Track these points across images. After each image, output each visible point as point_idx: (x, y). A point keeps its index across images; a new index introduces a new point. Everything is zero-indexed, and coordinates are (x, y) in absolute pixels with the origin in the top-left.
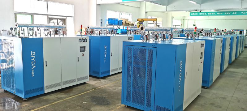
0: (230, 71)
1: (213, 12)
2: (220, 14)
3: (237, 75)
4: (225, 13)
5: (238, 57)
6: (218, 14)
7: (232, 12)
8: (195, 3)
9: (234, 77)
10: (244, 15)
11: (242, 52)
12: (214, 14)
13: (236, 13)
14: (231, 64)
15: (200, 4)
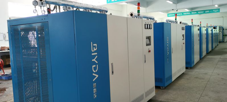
0: (208, 58)
1: (188, 12)
2: (194, 13)
3: (215, 60)
4: (199, 12)
5: (214, 49)
6: (192, 13)
7: (205, 11)
8: (171, 3)
9: (212, 61)
10: (215, 12)
11: (217, 45)
12: (189, 13)
13: (208, 11)
14: (208, 53)
15: (176, 4)
